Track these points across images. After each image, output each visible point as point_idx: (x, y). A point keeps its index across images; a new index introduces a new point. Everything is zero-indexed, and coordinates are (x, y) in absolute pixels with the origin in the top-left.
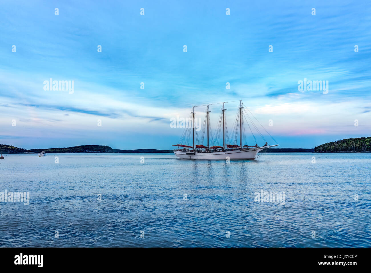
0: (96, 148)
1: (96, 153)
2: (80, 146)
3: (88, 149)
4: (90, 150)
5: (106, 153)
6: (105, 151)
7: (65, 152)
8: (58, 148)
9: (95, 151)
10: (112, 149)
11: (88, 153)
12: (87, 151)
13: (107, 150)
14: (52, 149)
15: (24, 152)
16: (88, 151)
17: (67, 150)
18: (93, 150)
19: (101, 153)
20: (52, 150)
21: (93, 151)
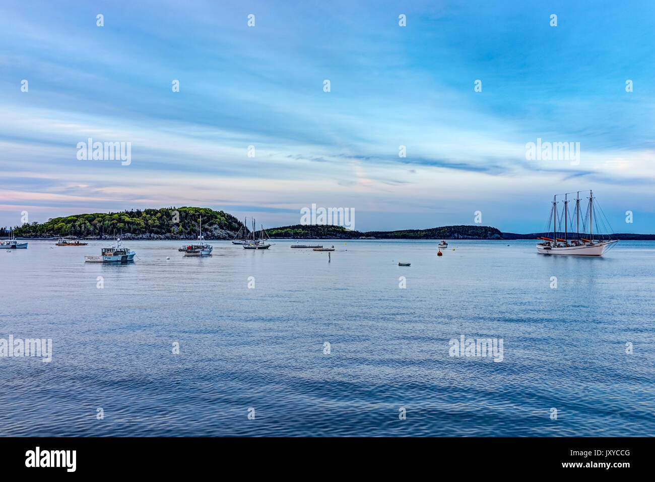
0: (472, 231)
1: (471, 239)
2: (444, 227)
3: (459, 232)
4: (462, 234)
5: (489, 239)
6: (487, 236)
7: (420, 238)
8: (407, 229)
9: (470, 235)
10: (500, 232)
11: (458, 239)
12: (456, 235)
13: (491, 235)
14: (399, 231)
15: (360, 238)
16: (458, 236)
17: (424, 233)
18: (465, 234)
19: (480, 239)
20: (399, 234)
21: (466, 236)
